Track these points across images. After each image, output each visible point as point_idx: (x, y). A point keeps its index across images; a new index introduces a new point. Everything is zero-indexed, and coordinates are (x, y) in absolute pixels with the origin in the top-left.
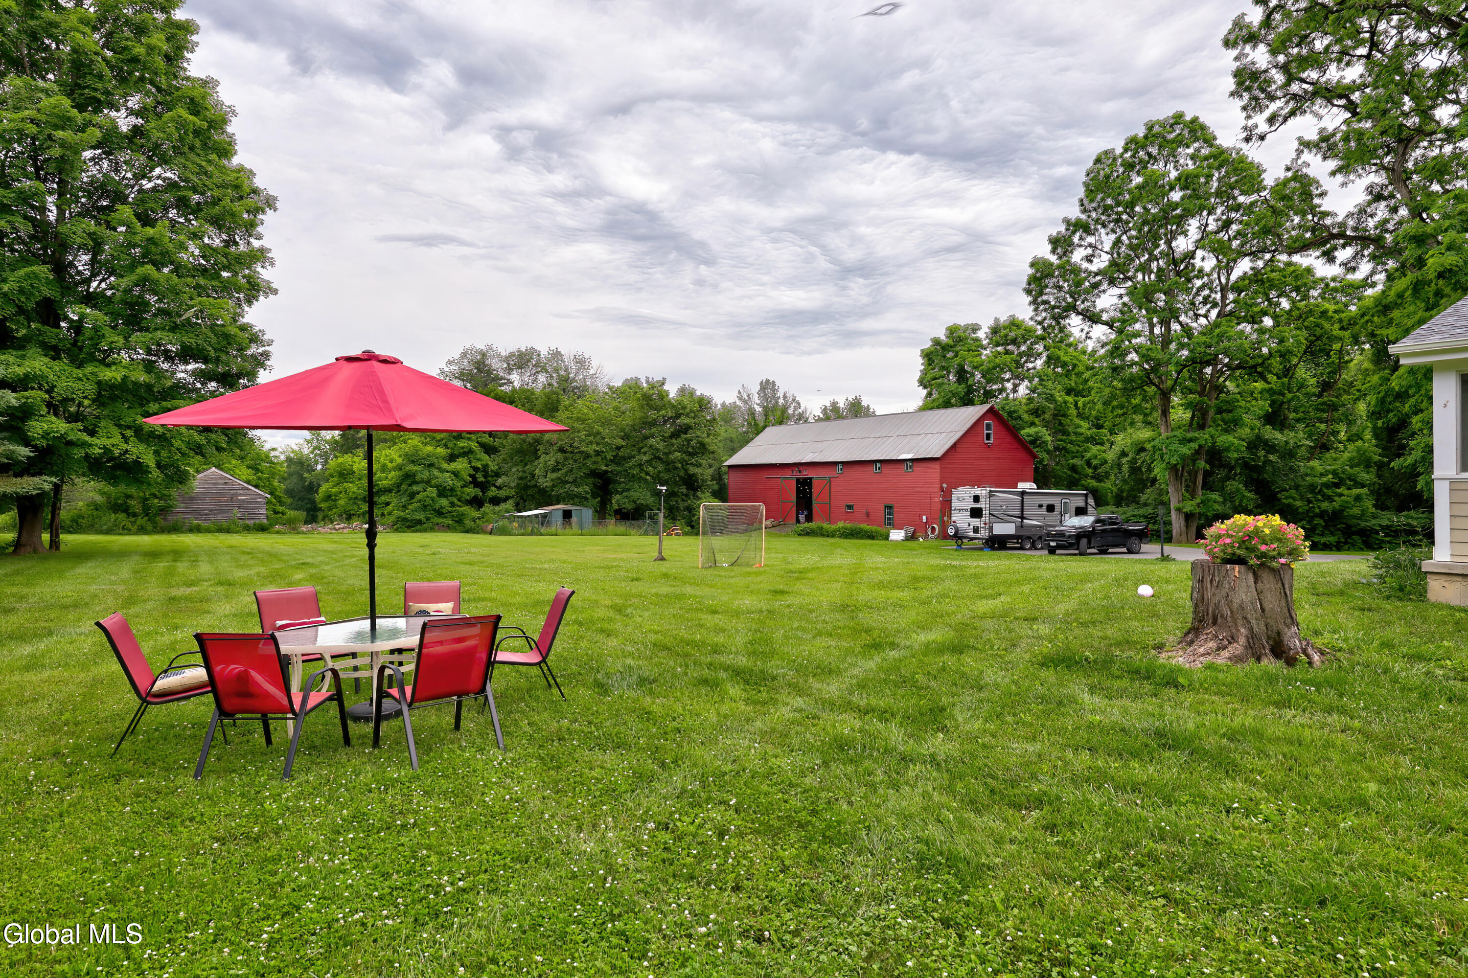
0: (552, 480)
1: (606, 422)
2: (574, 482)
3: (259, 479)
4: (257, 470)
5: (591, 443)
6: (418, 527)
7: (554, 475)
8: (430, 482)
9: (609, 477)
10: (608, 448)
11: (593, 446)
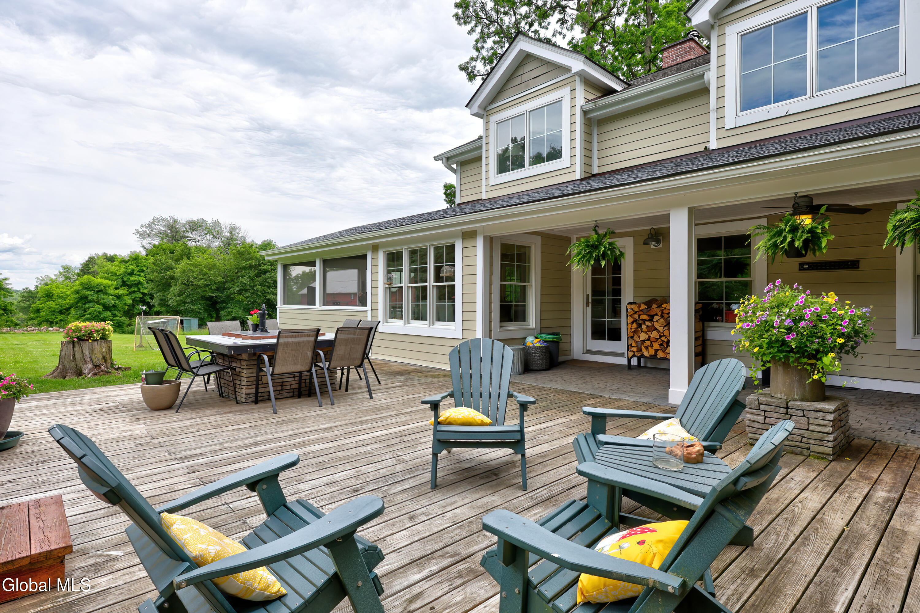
0: (177, 301)
1: (211, 267)
2: (191, 302)
5: (201, 279)
7: (178, 299)
8: (99, 302)
9: (215, 300)
10: (213, 283)
11: (202, 281)
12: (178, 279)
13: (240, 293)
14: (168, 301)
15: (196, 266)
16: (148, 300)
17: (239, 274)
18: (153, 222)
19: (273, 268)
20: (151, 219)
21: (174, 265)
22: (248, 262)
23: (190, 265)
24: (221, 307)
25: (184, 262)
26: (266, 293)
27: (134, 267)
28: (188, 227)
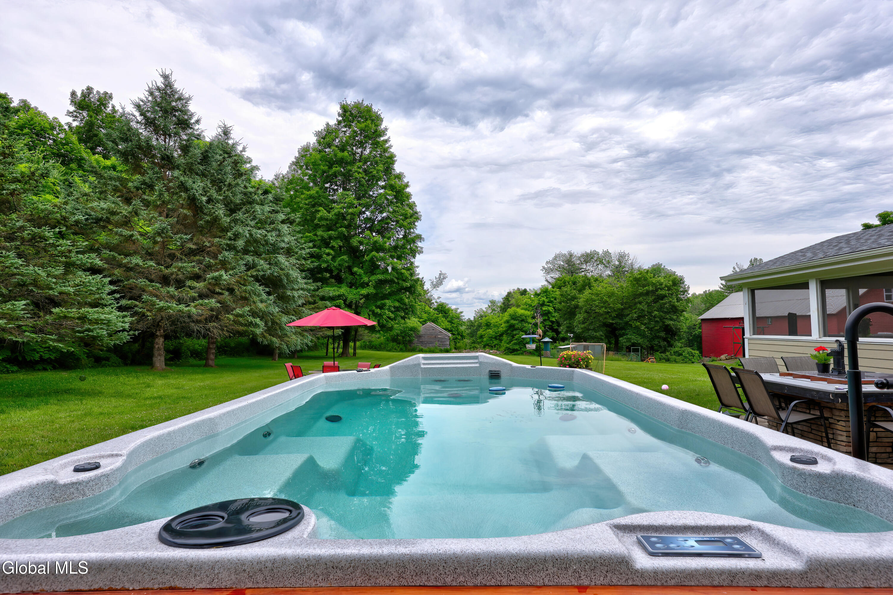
0: (582, 328)
1: (611, 295)
2: (594, 329)
3: (453, 327)
4: (452, 323)
5: (602, 307)
6: (515, 353)
7: (583, 326)
8: (522, 329)
9: (615, 327)
10: (612, 310)
11: (603, 309)
12: (582, 308)
13: (639, 318)
14: (574, 328)
15: (597, 295)
16: (555, 328)
17: (637, 300)
18: (555, 258)
19: (670, 292)
20: (553, 256)
21: (578, 295)
22: (645, 288)
23: (592, 294)
24: (620, 334)
25: (587, 292)
26: (664, 318)
27: (544, 299)
28: (582, 260)
